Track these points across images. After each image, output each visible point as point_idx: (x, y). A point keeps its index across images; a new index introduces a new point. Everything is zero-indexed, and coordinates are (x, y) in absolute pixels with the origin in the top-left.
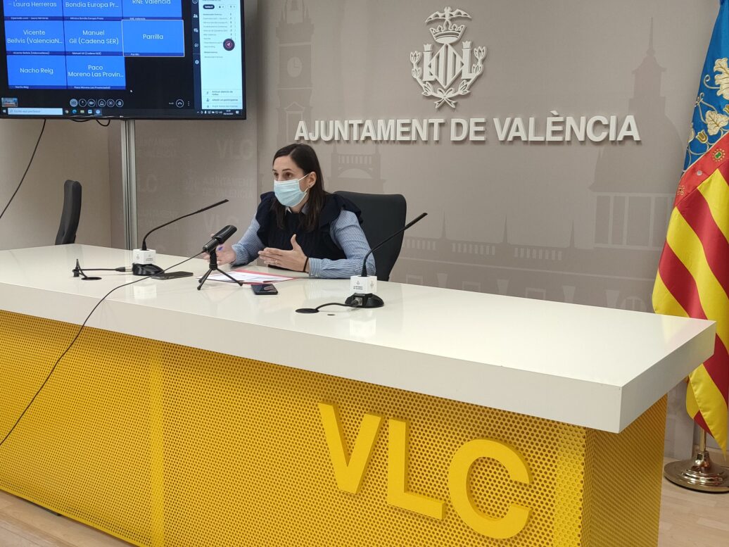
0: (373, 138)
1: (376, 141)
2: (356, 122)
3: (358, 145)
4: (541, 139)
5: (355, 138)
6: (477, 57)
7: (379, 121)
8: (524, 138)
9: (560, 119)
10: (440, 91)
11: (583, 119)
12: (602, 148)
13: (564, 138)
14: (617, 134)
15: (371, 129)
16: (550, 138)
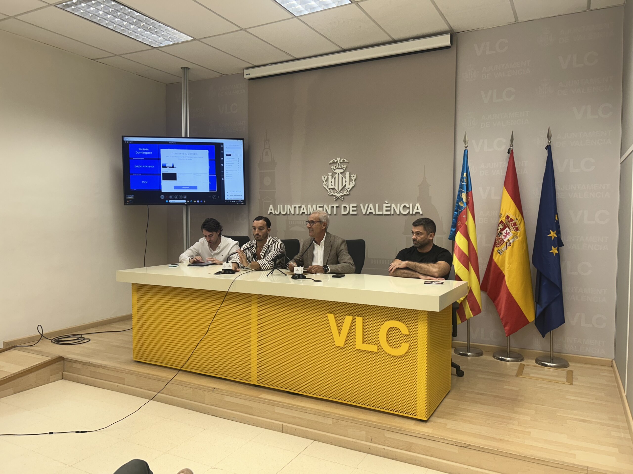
0: (306, 213)
1: (307, 214)
2: (297, 206)
3: (298, 216)
4: (381, 213)
5: (297, 213)
6: (352, 179)
7: (308, 205)
8: (374, 213)
9: (389, 205)
10: (336, 193)
11: (399, 205)
12: (407, 217)
13: (391, 213)
14: (413, 212)
15: (305, 209)
16: (385, 213)
